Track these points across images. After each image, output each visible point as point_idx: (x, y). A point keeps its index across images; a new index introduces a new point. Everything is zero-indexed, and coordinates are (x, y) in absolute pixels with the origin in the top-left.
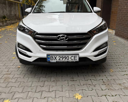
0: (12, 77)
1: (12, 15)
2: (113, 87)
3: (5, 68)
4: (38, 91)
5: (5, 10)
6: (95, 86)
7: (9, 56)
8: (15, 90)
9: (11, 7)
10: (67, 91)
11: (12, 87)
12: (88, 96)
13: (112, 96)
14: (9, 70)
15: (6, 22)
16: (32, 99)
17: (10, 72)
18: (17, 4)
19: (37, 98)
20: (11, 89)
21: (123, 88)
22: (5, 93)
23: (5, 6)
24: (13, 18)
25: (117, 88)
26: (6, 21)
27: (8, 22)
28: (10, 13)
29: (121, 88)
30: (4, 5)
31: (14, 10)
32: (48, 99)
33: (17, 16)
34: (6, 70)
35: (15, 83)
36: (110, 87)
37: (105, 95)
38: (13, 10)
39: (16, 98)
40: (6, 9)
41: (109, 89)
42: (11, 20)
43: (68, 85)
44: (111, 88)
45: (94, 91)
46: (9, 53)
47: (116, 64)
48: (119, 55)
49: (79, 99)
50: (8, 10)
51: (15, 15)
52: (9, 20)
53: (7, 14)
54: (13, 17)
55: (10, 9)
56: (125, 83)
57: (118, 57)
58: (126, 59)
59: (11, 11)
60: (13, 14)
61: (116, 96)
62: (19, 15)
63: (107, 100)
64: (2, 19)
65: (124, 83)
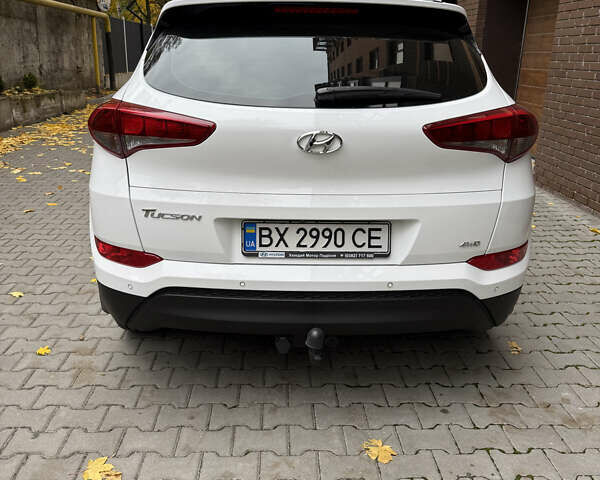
0: (101, 366)
1: (62, 70)
2: (518, 415)
3: (69, 326)
4: (216, 427)
5: (32, 48)
6: (444, 411)
7: (77, 271)
8: (123, 422)
9: (62, 35)
10: (334, 429)
11: (109, 405)
12: (417, 453)
13: (516, 452)
14: (88, 335)
15: (38, 105)
16: (197, 455)
17: (90, 345)
18: (85, 21)
19: (218, 455)
20: (106, 414)
21: (558, 421)
22: (86, 431)
23: (33, 29)
24: (68, 84)
25: (533, 424)
26: (38, 99)
27: (46, 103)
28: (57, 61)
29: (551, 420)
30: (27, 26)
31: (72, 48)
32: (260, 459)
33: (87, 74)
34: (75, 334)
35: (119, 389)
36: (506, 418)
37: (488, 450)
38: (69, 47)
39: (133, 453)
40: (37, 44)
41: (501, 426)
42: (58, 97)
43: (335, 404)
44: (510, 419)
45: (442, 430)
46: (71, 256)
47: (532, 316)
48: (550, 279)
49: (383, 460)
50: (44, 47)
51: (78, 70)
52: (51, 97)
53: (41, 66)
54: (70, 80)
55: (53, 42)
56: (568, 401)
57: (544, 288)
58: (577, 295)
59: (57, 53)
60: (66, 65)
61: (528, 452)
62: (93, 72)
63: (493, 467)
64: (20, 91)
65: (563, 399)
